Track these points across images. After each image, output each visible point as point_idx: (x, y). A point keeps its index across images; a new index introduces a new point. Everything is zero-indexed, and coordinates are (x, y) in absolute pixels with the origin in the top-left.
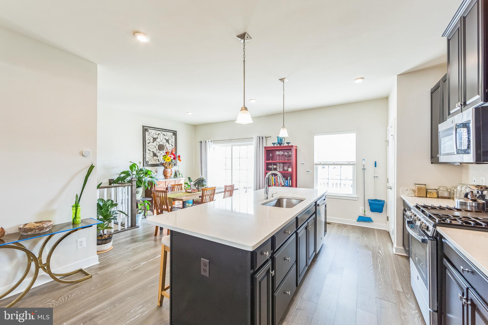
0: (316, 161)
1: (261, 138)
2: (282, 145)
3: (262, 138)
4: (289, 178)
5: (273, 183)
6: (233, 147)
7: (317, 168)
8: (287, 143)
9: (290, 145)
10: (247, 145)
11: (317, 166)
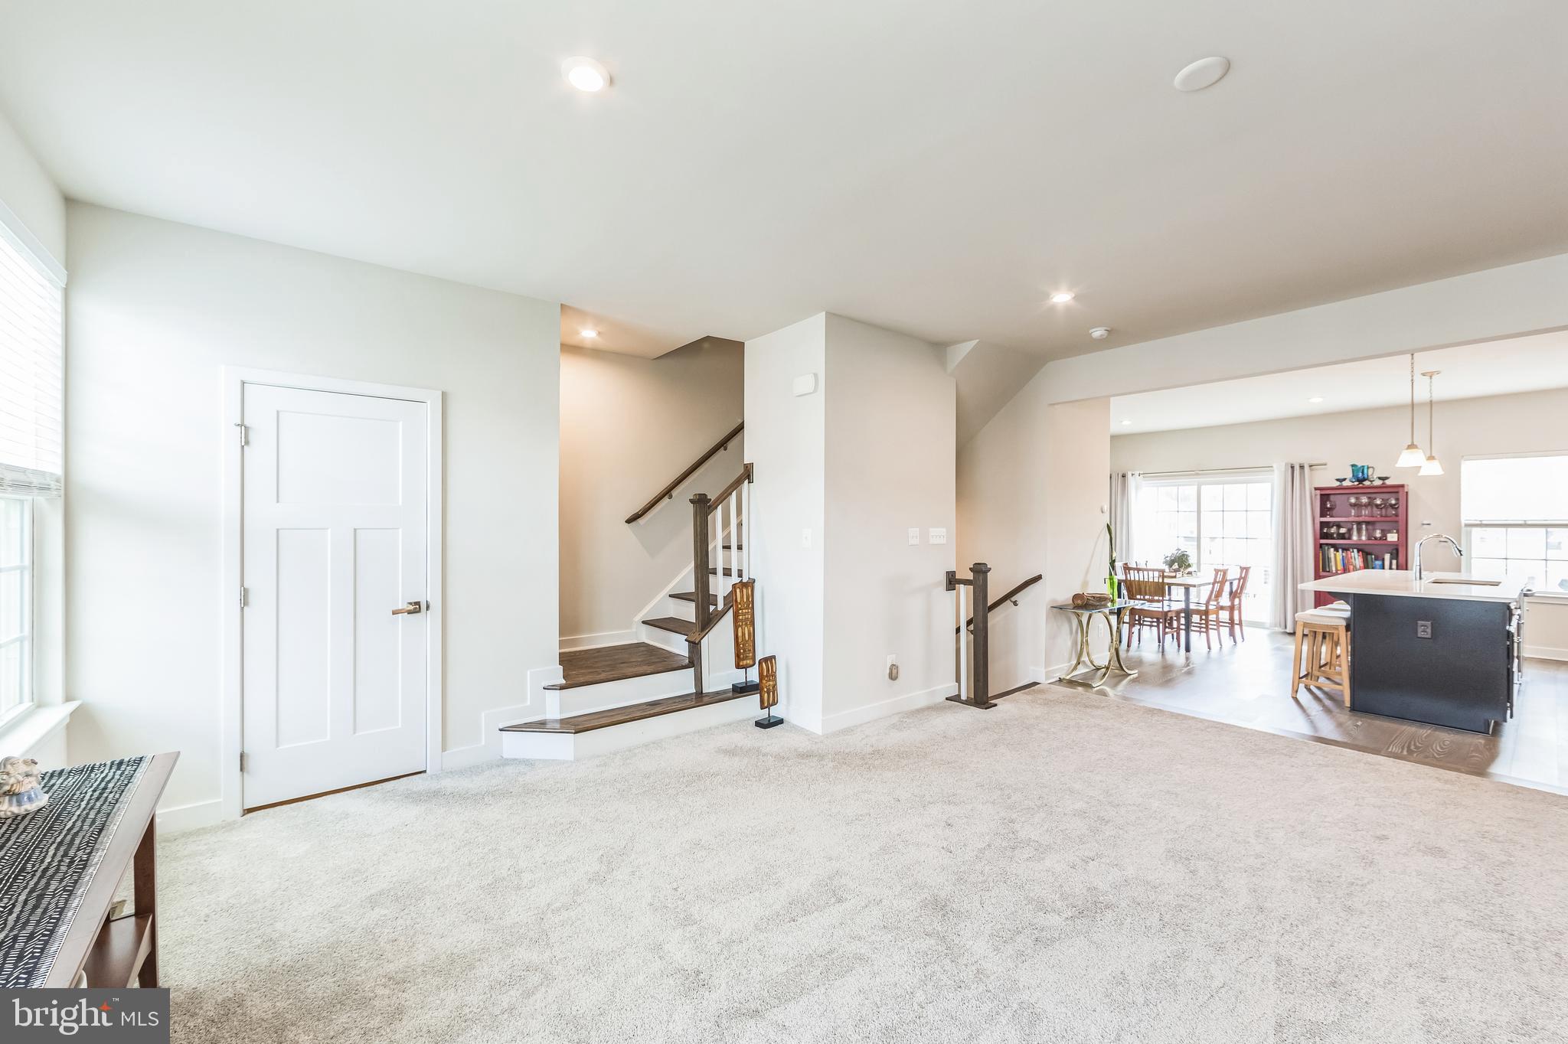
0: (1466, 516)
1: (1297, 468)
2: (1367, 483)
3: (1302, 467)
4: (1387, 557)
5: (1340, 567)
6: (1203, 487)
7: (1469, 534)
8: (1380, 478)
9: (1388, 482)
10: (1247, 482)
11: (1469, 529)
